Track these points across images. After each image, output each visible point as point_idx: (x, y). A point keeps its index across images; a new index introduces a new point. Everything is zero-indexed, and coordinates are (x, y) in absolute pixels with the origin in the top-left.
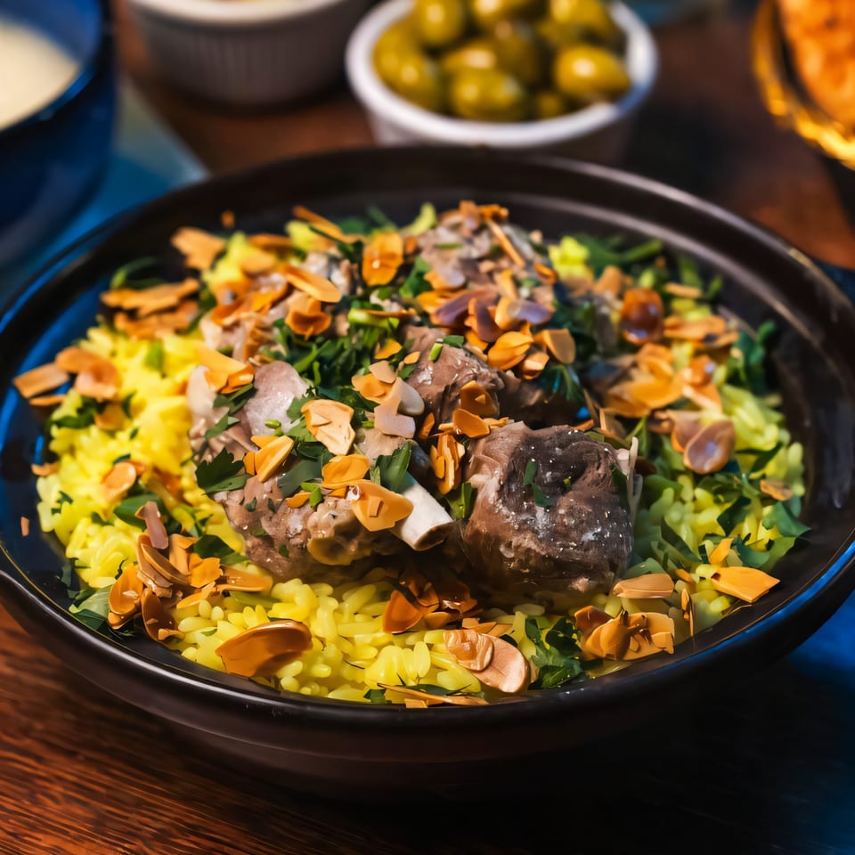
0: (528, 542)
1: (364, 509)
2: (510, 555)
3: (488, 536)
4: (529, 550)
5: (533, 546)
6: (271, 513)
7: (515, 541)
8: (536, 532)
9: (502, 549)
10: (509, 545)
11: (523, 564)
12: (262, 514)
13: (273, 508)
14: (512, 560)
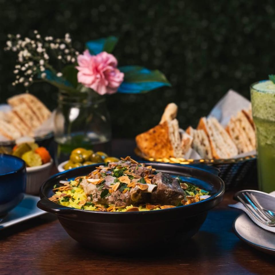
0: (170, 189)
1: (140, 187)
2: (167, 193)
3: (162, 190)
4: (170, 191)
5: (171, 190)
6: (119, 196)
7: (167, 190)
8: (171, 188)
9: (165, 192)
10: (166, 191)
11: (169, 195)
12: (117, 197)
13: (119, 195)
14: (167, 194)
